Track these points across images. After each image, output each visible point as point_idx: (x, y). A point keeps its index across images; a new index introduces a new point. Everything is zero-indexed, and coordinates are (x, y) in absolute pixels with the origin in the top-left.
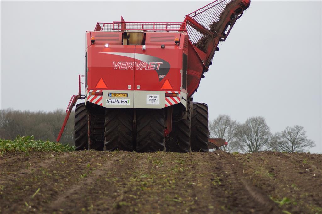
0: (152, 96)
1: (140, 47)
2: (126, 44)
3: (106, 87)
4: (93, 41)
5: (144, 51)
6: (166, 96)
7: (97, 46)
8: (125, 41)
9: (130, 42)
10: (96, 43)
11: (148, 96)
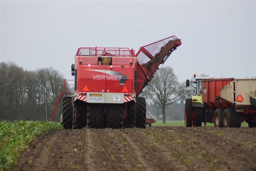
0: (116, 96)
1: (109, 66)
2: (101, 65)
3: (89, 91)
4: (80, 63)
5: (111, 69)
6: (124, 96)
7: (83, 66)
8: (100, 63)
9: (103, 63)
10: (83, 64)
11: (114, 96)
